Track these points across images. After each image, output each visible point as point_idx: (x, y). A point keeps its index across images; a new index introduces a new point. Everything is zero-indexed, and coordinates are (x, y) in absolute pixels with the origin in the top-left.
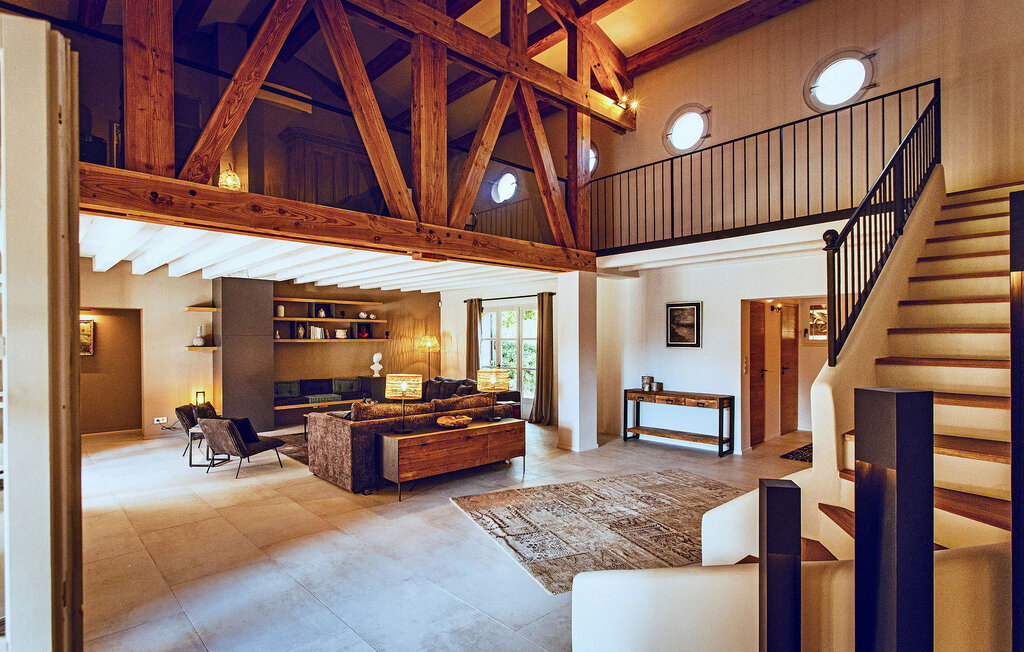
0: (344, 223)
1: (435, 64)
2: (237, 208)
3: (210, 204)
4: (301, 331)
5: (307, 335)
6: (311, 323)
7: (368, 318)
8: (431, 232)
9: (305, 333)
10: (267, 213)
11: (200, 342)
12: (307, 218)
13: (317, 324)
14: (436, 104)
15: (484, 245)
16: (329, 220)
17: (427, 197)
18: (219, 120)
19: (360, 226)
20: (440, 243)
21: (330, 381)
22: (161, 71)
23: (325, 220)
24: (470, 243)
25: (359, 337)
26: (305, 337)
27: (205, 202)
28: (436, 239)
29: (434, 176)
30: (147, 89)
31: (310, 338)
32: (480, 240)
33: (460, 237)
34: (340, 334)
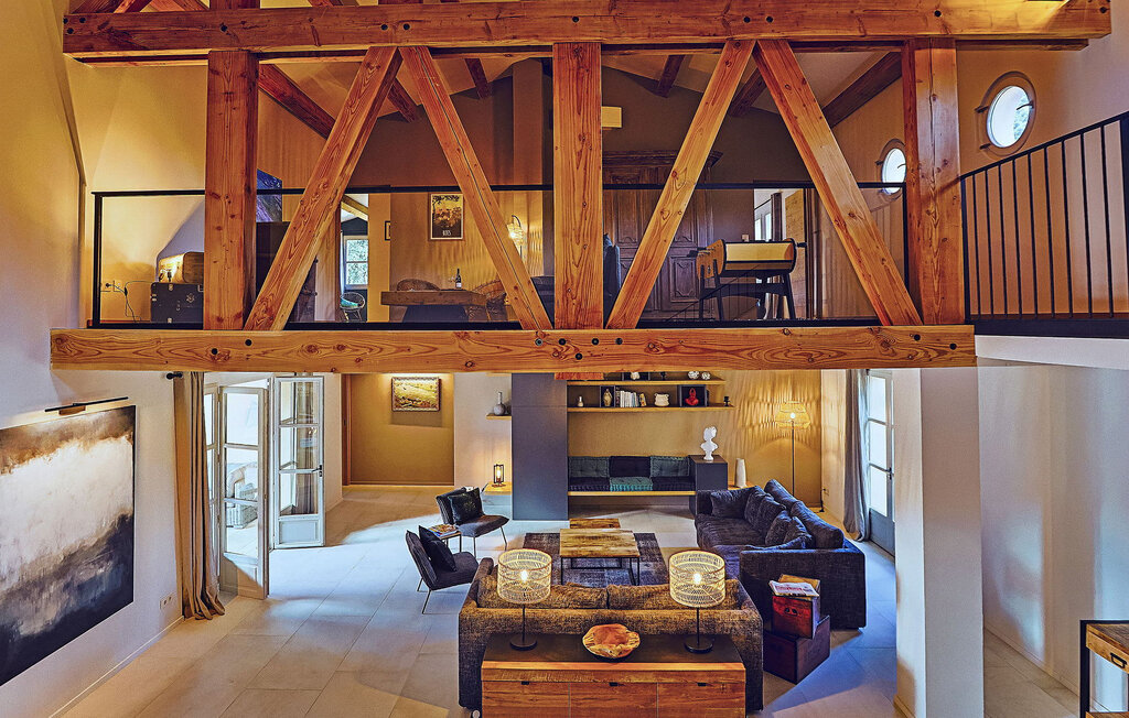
0: (421, 349)
1: (579, 78)
2: (290, 352)
3: (265, 353)
4: (608, 398)
5: (615, 403)
6: (621, 388)
7: (700, 378)
8: (562, 342)
9: (613, 400)
10: (324, 352)
11: (498, 410)
12: (371, 350)
13: (626, 389)
14: (582, 138)
15: (668, 350)
16: (400, 349)
17: (565, 286)
18: (284, 252)
19: (443, 349)
20: (579, 357)
21: (646, 460)
22: (233, 216)
23: (394, 349)
24: (640, 350)
25: (685, 405)
26: (612, 405)
27: (260, 351)
28: (571, 351)
29: (578, 249)
30: (220, 239)
31: (618, 405)
32: (662, 341)
33: (619, 342)
34: (661, 400)
